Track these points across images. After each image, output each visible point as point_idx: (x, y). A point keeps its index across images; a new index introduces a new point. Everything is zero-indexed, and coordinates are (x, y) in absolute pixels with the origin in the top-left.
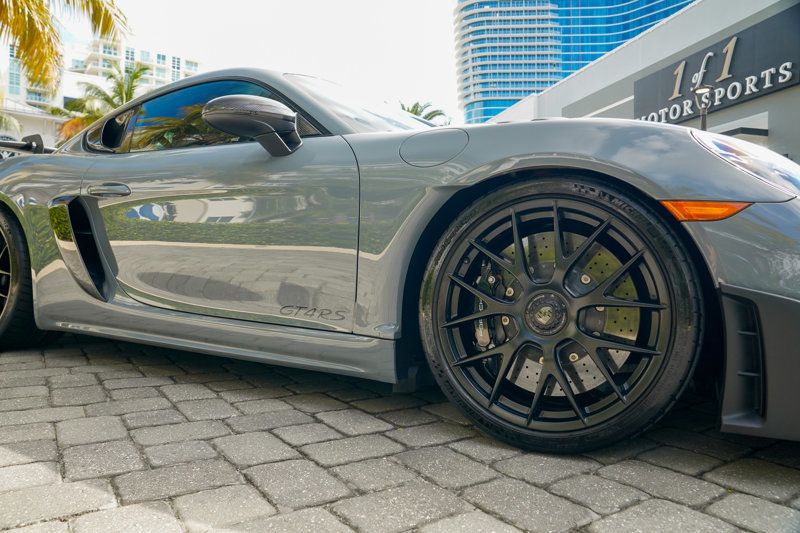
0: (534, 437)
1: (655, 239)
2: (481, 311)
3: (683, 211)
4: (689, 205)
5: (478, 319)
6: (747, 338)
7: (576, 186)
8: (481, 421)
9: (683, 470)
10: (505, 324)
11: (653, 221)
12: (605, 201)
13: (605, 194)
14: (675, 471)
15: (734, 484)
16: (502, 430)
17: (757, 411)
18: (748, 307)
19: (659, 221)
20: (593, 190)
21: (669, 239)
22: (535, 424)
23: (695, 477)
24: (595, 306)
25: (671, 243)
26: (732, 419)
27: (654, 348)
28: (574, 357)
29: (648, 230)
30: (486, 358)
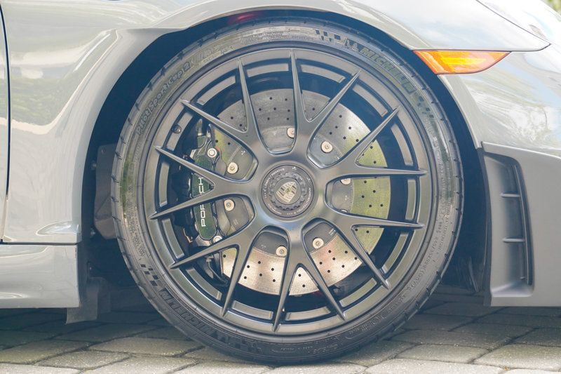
0: (284, 344)
1: (412, 95)
2: (203, 194)
3: (441, 63)
4: (447, 56)
5: (198, 205)
6: (509, 200)
7: (318, 32)
8: (215, 335)
9: (453, 359)
10: (228, 209)
11: (408, 75)
12: (353, 51)
13: (352, 43)
14: (446, 362)
15: (508, 364)
16: (244, 342)
17: (524, 280)
18: (509, 165)
19: (414, 75)
20: (338, 37)
21: (425, 95)
22: (284, 329)
23: (468, 363)
24: (339, 179)
25: (428, 99)
26: (501, 292)
27: (414, 221)
28: (318, 243)
29: (403, 86)
30: (209, 255)
